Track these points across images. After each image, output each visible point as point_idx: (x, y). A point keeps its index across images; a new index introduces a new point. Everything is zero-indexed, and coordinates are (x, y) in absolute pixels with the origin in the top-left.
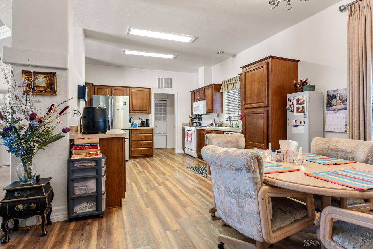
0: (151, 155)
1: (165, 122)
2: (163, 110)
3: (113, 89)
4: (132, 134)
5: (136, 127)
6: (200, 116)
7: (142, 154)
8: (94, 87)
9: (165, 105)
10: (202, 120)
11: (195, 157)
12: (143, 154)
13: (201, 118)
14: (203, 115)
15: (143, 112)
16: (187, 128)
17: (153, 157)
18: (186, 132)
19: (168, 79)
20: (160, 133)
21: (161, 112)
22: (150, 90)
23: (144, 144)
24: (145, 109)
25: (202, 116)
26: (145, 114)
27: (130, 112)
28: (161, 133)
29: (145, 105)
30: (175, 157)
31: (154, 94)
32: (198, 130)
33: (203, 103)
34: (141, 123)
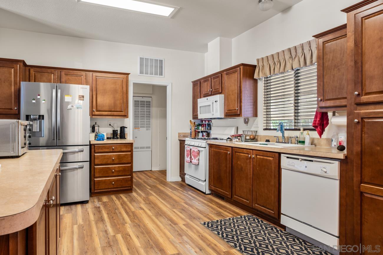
0: (130, 188)
1: (150, 130)
2: (146, 112)
3: (63, 73)
4: (95, 153)
5: (103, 140)
6: (209, 121)
7: (112, 187)
8: (27, 68)
9: (150, 105)
10: (212, 128)
11: (206, 193)
12: (115, 187)
13: (210, 124)
14: (213, 121)
15: (115, 114)
16: (189, 141)
17: (132, 192)
18: (187, 148)
19: (156, 60)
20: (141, 148)
21: (142, 114)
22: (127, 78)
23: (117, 169)
24: (118, 110)
25: (211, 121)
26: (118, 117)
27: (93, 114)
28: (144, 148)
29: (118, 102)
30: (168, 191)
31: (134, 84)
32: (211, 146)
33: (219, 98)
34: (112, 132)
